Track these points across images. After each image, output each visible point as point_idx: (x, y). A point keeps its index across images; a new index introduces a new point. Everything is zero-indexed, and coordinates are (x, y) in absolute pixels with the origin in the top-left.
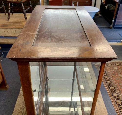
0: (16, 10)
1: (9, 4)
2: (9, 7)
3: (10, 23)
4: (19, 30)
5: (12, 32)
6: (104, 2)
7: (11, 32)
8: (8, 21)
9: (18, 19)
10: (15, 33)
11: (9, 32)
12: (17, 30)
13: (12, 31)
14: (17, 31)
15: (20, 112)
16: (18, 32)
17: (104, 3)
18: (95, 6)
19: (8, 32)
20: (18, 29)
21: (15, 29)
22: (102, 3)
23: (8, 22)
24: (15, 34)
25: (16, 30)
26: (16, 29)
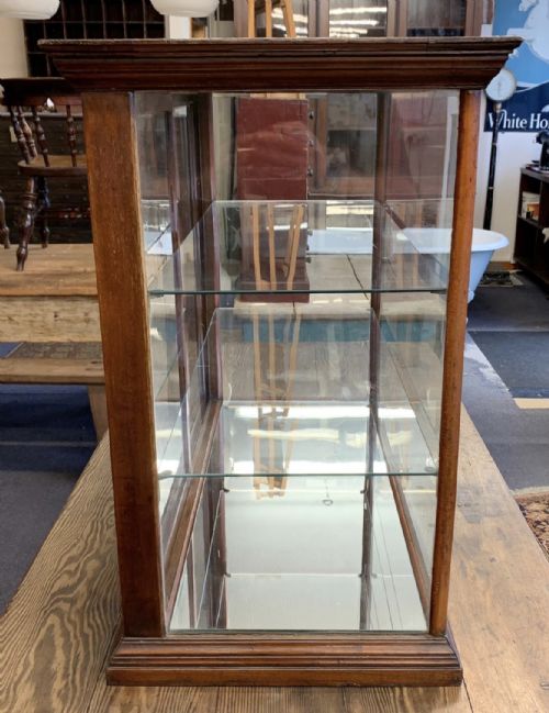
0: (66, 216)
1: (32, 184)
2: (28, 199)
3: (27, 275)
4: (74, 310)
5: (39, 318)
6: (531, 209)
7: (31, 321)
8: (17, 269)
9: (71, 263)
10: (51, 326)
11: (18, 323)
12: (64, 310)
13: (37, 315)
14: (61, 316)
15: (69, 572)
16: (69, 321)
17: (536, 218)
18: (487, 226)
19: (15, 318)
20: (67, 305)
21: (52, 306)
22: (524, 216)
23: (20, 273)
24: (49, 332)
25: (57, 309)
26: (59, 302)
